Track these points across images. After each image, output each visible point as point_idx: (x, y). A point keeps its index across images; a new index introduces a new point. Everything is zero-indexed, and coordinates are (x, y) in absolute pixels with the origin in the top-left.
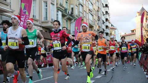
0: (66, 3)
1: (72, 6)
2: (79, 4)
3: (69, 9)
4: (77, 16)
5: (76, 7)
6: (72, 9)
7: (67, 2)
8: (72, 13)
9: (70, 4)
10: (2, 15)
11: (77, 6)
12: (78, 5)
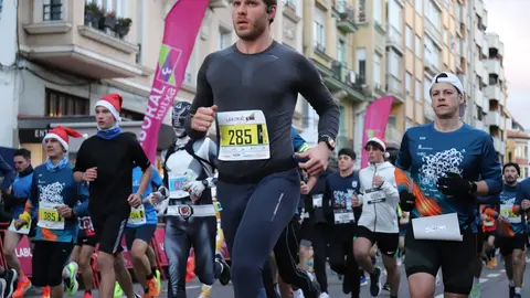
0: (340, 45)
1: (361, 55)
2: (387, 49)
3: (349, 67)
4: (377, 90)
5: (376, 58)
6: (362, 64)
7: (342, 42)
8: (361, 80)
9: (355, 48)
10: (109, 85)
11: (380, 56)
12: (383, 52)
